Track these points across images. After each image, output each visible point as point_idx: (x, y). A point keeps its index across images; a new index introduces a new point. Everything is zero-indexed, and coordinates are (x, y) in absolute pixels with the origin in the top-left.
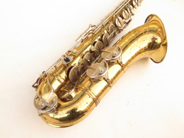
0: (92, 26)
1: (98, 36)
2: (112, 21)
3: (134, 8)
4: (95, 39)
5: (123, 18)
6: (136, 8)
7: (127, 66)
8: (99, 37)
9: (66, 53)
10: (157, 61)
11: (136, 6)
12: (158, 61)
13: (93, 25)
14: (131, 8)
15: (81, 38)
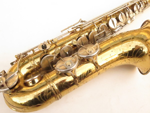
0: (82, 22)
1: (86, 32)
2: (106, 21)
3: (134, 14)
4: (82, 34)
5: (118, 21)
6: (136, 14)
7: (104, 69)
8: (87, 34)
9: (47, 41)
10: (142, 71)
11: (137, 12)
12: (143, 73)
13: (83, 20)
14: (130, 13)
15: (68, 30)
